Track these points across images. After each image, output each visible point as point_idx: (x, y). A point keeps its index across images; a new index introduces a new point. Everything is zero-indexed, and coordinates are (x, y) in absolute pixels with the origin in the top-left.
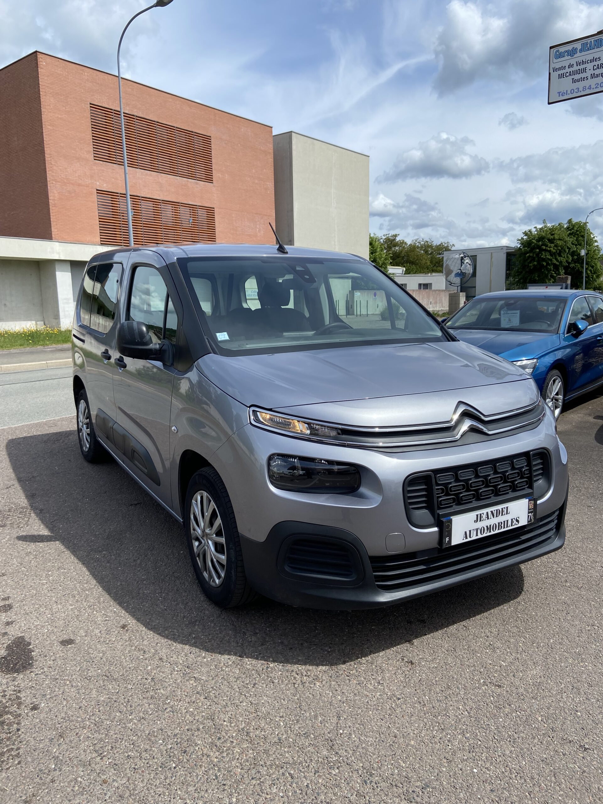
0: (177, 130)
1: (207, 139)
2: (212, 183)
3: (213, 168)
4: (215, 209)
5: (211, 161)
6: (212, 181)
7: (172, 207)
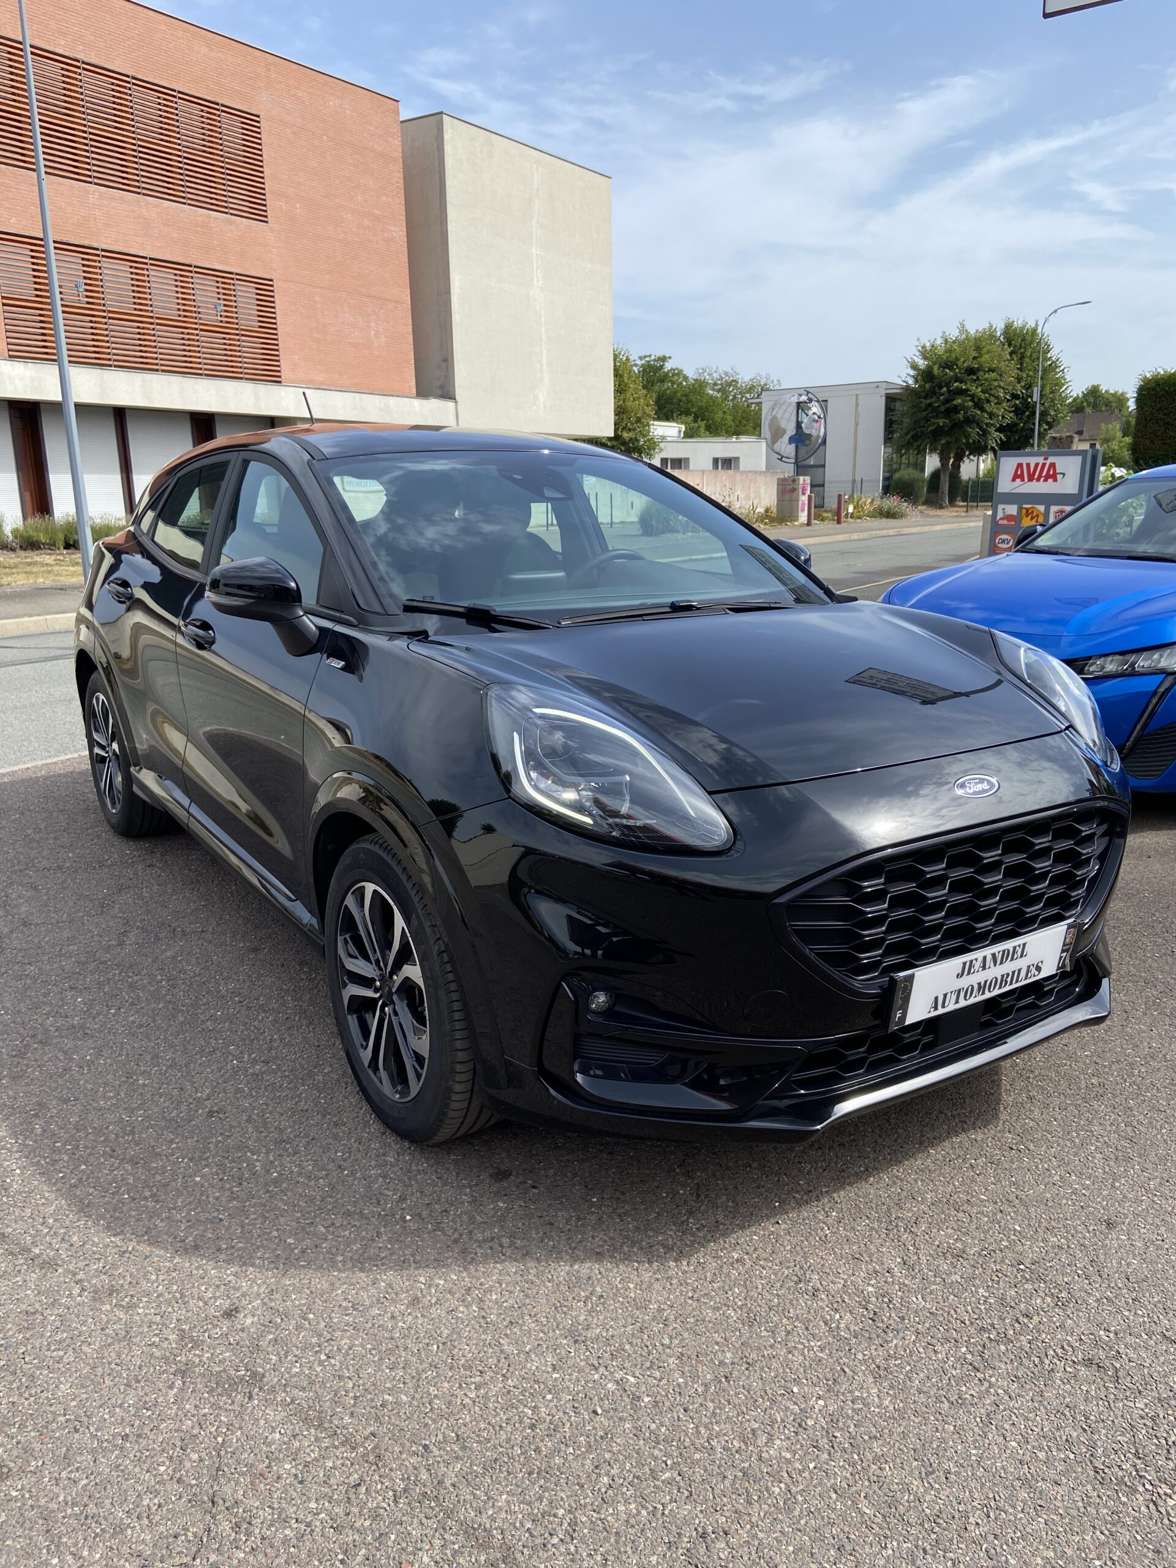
0: (180, 98)
1: (250, 122)
2: (266, 222)
3: (266, 186)
4: (275, 283)
5: (262, 172)
6: (266, 217)
7: (176, 275)
